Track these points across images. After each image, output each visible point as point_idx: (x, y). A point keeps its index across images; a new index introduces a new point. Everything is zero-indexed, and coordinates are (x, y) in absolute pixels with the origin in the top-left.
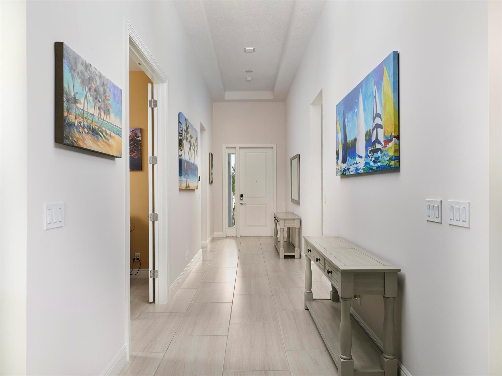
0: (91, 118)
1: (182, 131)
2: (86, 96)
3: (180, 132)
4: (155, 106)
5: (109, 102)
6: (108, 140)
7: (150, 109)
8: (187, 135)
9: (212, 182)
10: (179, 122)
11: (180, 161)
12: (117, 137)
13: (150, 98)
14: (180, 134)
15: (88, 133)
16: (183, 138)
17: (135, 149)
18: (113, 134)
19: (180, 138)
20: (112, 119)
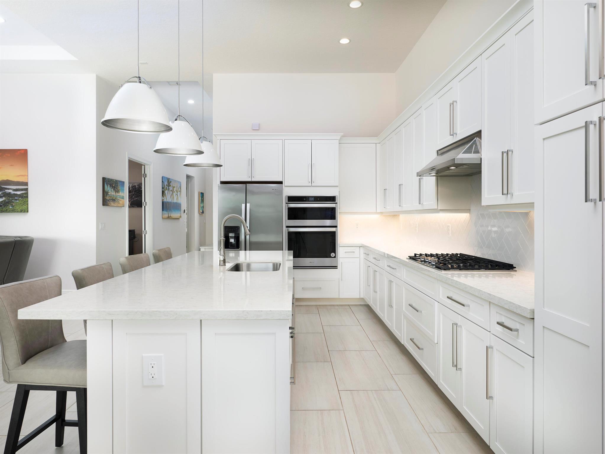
0: (113, 196)
1: (164, 186)
2: (111, 190)
3: (163, 187)
4: (146, 177)
5: (119, 188)
6: (119, 202)
7: (143, 179)
8: (169, 187)
9: (203, 212)
10: (162, 182)
11: (163, 203)
12: (122, 200)
13: (143, 173)
14: (163, 188)
15: (112, 201)
16: (164, 190)
17: (139, 195)
18: (120, 199)
19: (163, 190)
20: (121, 194)
